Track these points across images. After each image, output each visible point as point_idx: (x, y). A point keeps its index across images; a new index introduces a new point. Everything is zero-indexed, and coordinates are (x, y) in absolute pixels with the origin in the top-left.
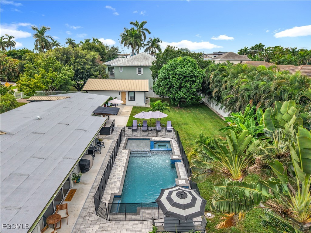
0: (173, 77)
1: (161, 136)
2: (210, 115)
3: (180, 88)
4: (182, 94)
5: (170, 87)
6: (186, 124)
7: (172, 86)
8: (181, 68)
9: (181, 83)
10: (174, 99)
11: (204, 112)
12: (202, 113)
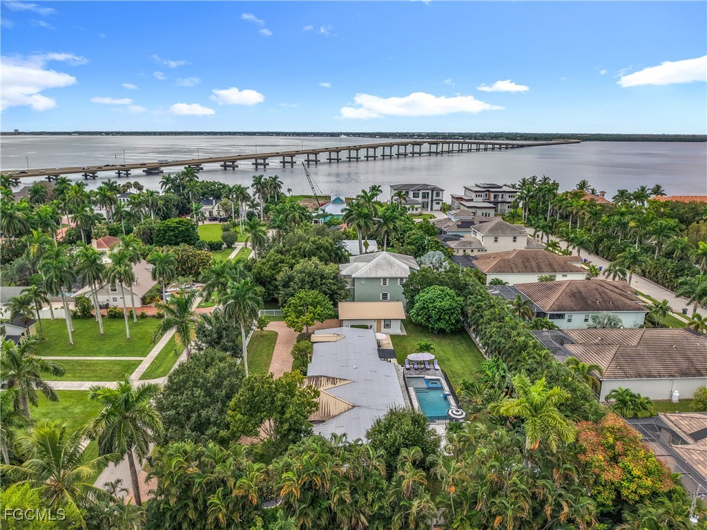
0: (433, 310)
1: (432, 375)
2: (470, 346)
3: (439, 319)
4: (442, 325)
5: (429, 317)
6: (449, 360)
7: (430, 317)
8: (441, 302)
9: (440, 315)
10: (433, 329)
11: (463, 341)
12: (461, 343)
